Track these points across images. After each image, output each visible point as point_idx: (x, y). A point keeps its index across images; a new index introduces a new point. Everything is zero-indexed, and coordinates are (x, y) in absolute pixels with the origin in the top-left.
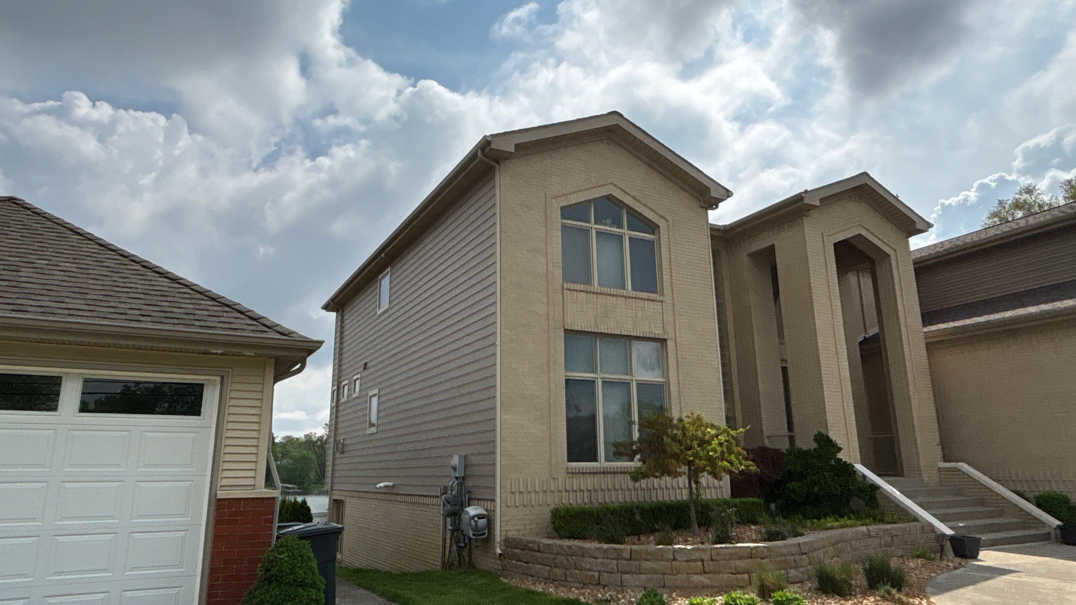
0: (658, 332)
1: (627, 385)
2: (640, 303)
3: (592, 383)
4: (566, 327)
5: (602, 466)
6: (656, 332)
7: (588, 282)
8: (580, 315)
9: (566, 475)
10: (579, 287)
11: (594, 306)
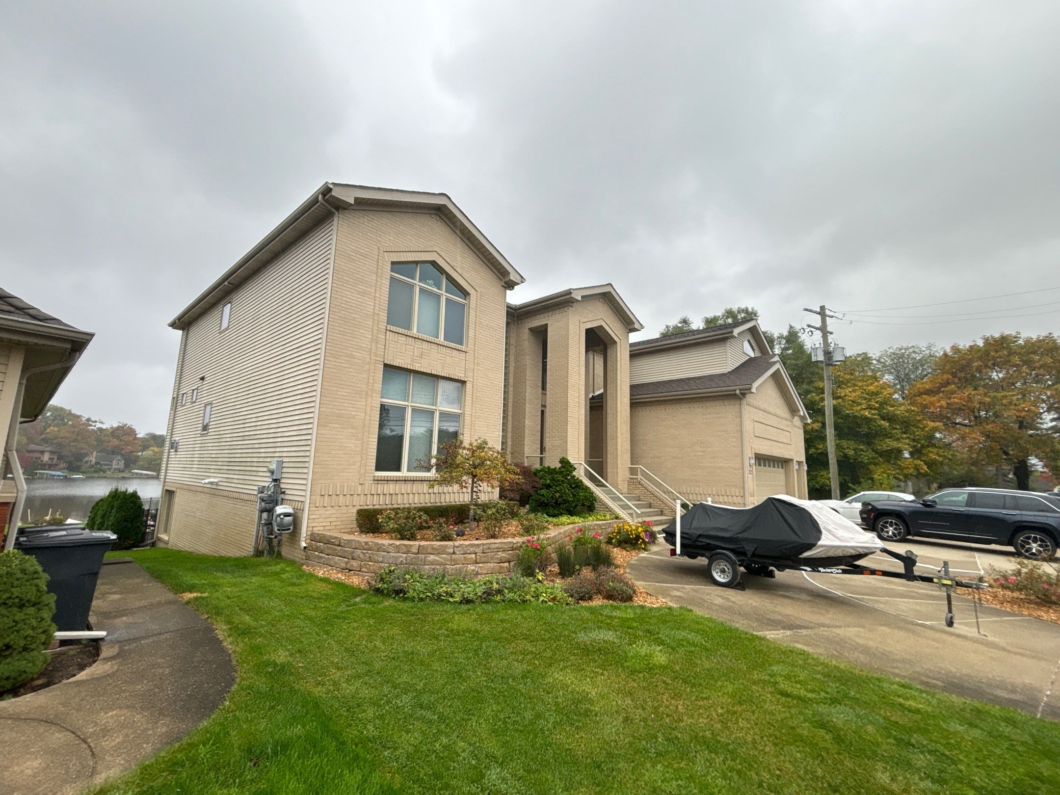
0: (460, 376)
1: (432, 413)
2: (448, 350)
3: (403, 409)
4: (386, 362)
5: (404, 475)
6: (460, 375)
7: (409, 328)
8: (399, 354)
9: (372, 482)
10: (400, 330)
11: (412, 347)
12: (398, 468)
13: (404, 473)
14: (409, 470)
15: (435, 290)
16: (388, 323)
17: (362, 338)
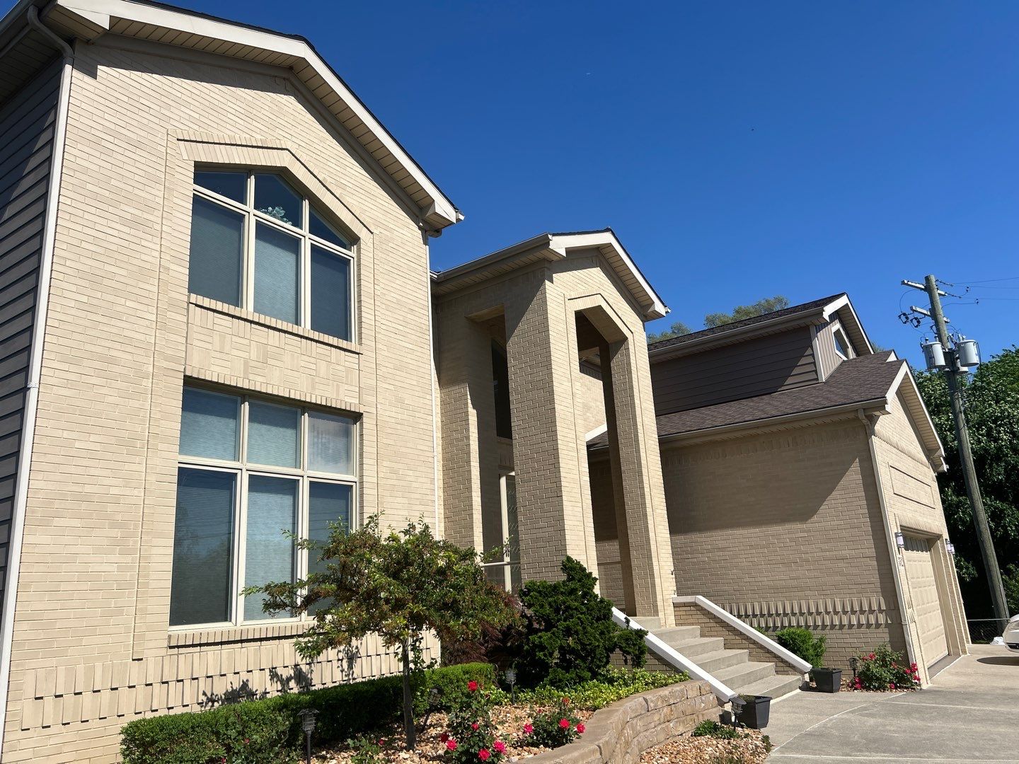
0: (345, 399)
1: (294, 484)
2: (323, 350)
3: (230, 478)
4: (188, 373)
5: (239, 627)
6: (347, 399)
7: (237, 300)
8: (218, 355)
9: (163, 652)
10: (219, 306)
11: (246, 342)
12: (224, 614)
13: (239, 622)
14: (248, 615)
15: (288, 225)
16: (191, 290)
17: (132, 319)
